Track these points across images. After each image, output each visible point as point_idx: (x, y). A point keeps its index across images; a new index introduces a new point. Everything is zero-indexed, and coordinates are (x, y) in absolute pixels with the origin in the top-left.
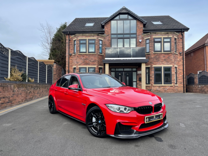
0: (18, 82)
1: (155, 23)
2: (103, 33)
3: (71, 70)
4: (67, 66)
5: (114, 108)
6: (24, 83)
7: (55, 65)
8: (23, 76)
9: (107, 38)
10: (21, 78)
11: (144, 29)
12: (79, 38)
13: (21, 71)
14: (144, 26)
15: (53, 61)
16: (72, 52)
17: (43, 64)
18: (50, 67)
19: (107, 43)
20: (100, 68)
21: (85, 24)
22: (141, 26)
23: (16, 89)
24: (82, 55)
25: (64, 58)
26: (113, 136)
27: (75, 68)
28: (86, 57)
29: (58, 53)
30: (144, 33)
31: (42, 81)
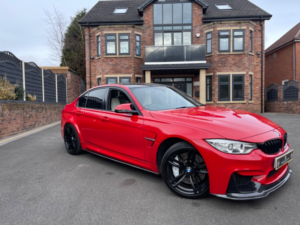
0: (9, 101)
1: (220, 7)
2: (140, 23)
3: (95, 81)
4: (88, 75)
5: (223, 146)
6: (19, 102)
7: (69, 74)
8: (18, 91)
9: (148, 32)
10: (13, 95)
11: (203, 16)
12: (105, 32)
13: (13, 83)
14: (204, 11)
15: (67, 68)
16: (94, 54)
17: (49, 73)
18: (62, 77)
19: (148, 39)
20: (137, 79)
21: (114, 9)
22: (199, 12)
23: (6, 112)
24: (109, 58)
25: (82, 63)
26: (224, 196)
27: (99, 79)
28: (116, 61)
30: (204, 23)
31: (50, 98)
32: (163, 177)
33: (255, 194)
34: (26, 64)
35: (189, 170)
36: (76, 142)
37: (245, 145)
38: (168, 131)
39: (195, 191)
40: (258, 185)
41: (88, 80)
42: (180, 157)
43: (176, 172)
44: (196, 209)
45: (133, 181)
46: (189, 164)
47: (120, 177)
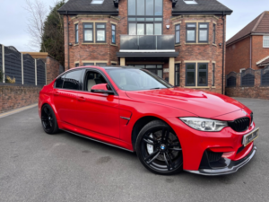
1: (188, 2)
2: (116, 14)
4: (66, 61)
5: (196, 123)
7: (48, 60)
9: (123, 22)
11: (172, 10)
12: (83, 21)
14: (174, 5)
15: (47, 54)
16: (72, 41)
17: (29, 57)
18: (41, 63)
19: (123, 29)
20: (113, 64)
21: (91, 1)
22: (170, 5)
24: (86, 45)
25: (61, 50)
26: (197, 172)
27: (77, 64)
28: (93, 48)
29: (54, 42)
30: (174, 15)
31: (29, 81)
32: (138, 155)
33: (226, 170)
34: (6, 48)
35: (163, 147)
36: (53, 121)
37: (216, 123)
38: (143, 110)
39: (168, 168)
41: (66, 65)
42: (154, 135)
43: (150, 149)
44: (169, 185)
45: (108, 159)
46: (163, 142)
47: (96, 154)
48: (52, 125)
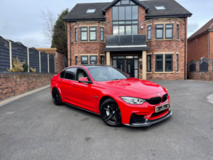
0: (19, 73)
1: (158, 8)
2: (104, 20)
3: (73, 58)
4: (69, 54)
5: (128, 100)
6: (25, 73)
7: (57, 54)
8: (25, 67)
9: (109, 25)
10: (22, 69)
11: (145, 15)
12: (80, 26)
13: (22, 61)
14: (146, 11)
15: (55, 49)
16: (73, 40)
17: (44, 53)
18: (52, 56)
19: (109, 30)
20: (102, 56)
21: (86, 10)
22: (143, 12)
23: (18, 80)
24: (83, 43)
25: (66, 46)
26: (128, 125)
27: (76, 57)
28: (87, 45)
29: (61, 40)
30: (146, 19)
31: (44, 70)
32: (101, 116)
33: (146, 124)
34: (30, 49)
35: (114, 112)
36: (59, 98)
37: (140, 100)
40: (147, 120)
42: (110, 106)
43: (108, 113)
45: (88, 119)
47: (81, 116)
48: (58, 100)
